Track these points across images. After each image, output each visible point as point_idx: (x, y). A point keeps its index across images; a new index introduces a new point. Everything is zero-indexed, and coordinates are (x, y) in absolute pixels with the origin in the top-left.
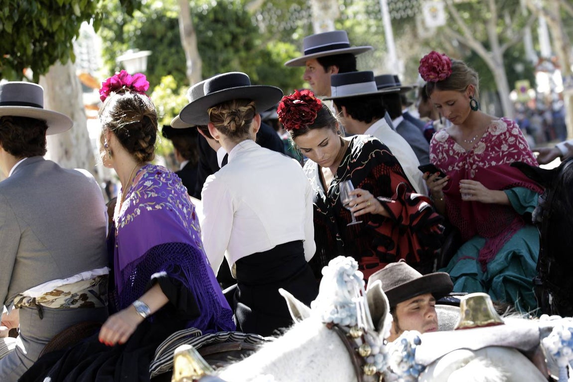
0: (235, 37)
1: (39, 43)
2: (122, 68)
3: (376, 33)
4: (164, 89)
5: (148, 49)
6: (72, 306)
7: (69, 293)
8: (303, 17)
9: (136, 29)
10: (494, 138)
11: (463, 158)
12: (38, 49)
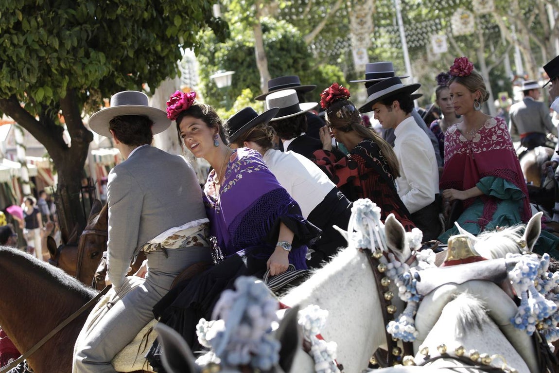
0: (295, 61)
1: (154, 65)
2: (214, 84)
3: (397, 57)
4: (244, 99)
5: (232, 70)
6: (187, 246)
7: (184, 236)
8: (344, 46)
9: (224, 56)
10: (487, 131)
11: (465, 145)
12: (153, 69)
